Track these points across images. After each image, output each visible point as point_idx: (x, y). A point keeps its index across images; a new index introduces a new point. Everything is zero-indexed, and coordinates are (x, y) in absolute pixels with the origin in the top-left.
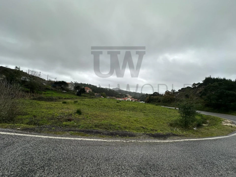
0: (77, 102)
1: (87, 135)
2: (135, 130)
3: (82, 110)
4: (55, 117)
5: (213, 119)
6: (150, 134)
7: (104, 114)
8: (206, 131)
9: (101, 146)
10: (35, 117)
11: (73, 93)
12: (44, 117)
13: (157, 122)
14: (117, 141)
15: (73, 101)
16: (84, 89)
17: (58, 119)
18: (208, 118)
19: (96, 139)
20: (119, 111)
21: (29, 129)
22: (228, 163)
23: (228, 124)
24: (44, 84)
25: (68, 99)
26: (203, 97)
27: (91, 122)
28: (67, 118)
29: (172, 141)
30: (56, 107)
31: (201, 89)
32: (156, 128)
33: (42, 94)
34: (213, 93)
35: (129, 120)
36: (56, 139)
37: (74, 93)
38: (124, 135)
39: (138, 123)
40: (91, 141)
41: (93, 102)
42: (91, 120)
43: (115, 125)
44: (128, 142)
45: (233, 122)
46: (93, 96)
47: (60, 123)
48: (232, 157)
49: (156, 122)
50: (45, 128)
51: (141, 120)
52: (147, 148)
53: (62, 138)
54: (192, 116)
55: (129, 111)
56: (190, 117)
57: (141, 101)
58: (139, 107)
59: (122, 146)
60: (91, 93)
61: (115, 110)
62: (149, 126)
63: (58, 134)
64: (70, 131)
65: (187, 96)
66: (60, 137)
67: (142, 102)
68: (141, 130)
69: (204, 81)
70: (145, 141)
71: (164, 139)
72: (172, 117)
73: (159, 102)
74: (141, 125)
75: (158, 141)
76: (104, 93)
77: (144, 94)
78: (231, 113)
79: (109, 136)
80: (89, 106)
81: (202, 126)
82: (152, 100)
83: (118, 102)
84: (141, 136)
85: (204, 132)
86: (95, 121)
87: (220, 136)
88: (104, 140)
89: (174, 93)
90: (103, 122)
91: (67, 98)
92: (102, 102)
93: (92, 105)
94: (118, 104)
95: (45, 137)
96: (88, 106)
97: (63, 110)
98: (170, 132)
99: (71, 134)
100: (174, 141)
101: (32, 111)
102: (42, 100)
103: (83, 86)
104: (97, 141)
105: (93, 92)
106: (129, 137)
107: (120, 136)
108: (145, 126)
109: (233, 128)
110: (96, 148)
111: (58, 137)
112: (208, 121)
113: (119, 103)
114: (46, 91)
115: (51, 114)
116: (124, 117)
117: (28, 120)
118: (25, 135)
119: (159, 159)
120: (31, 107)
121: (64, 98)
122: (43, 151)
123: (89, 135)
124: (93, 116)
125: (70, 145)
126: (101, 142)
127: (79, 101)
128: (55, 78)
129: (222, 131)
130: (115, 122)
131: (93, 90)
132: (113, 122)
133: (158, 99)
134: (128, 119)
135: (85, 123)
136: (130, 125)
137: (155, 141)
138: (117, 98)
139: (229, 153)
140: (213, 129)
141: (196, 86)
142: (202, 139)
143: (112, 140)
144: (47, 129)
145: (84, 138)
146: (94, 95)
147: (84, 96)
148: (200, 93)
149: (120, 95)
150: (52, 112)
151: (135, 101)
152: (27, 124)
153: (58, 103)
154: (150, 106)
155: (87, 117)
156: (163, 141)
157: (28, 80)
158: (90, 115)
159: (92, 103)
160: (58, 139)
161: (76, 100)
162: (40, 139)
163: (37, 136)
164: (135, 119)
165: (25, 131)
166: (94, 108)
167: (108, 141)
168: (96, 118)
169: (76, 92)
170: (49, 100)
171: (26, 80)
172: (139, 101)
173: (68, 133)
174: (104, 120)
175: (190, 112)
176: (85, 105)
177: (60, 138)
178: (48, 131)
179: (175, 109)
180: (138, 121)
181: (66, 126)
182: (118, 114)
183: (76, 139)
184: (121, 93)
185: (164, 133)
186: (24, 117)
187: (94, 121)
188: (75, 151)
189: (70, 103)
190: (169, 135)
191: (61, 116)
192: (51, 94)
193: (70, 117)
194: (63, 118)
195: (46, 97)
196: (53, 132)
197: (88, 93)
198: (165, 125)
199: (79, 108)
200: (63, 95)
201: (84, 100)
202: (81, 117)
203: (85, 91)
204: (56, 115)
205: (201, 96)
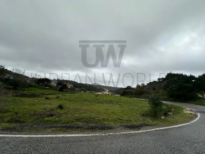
0: (59, 97)
1: (69, 131)
2: (113, 121)
3: (63, 105)
4: (37, 113)
5: (176, 108)
6: (126, 125)
7: (84, 108)
8: (172, 119)
9: (82, 142)
10: (17, 114)
12: (26, 113)
13: (131, 113)
14: (97, 134)
15: (55, 96)
16: (66, 85)
17: (40, 114)
18: (172, 107)
19: (77, 135)
20: (98, 104)
21: (9, 128)
22: (193, 148)
23: (188, 112)
24: (28, 81)
25: (50, 94)
26: (167, 89)
27: (72, 116)
28: (49, 113)
29: (145, 131)
30: (38, 103)
31: (165, 83)
32: (131, 119)
33: (25, 90)
34: (174, 85)
35: (107, 113)
36: (37, 137)
37: (56, 89)
38: (103, 128)
39: (114, 115)
40: (72, 137)
41: (74, 97)
42: (73, 114)
43: (95, 118)
44: (106, 135)
45: (192, 110)
47: (42, 120)
48: (195, 143)
50: (27, 126)
51: (117, 112)
52: (124, 140)
53: (44, 136)
54: (159, 107)
55: (107, 104)
58: (115, 100)
59: (101, 140)
60: (72, 88)
61: (95, 104)
62: (125, 116)
63: (40, 131)
64: (51, 127)
65: (154, 89)
67: (118, 95)
68: (118, 121)
69: (166, 76)
70: (122, 133)
71: (138, 130)
72: (143, 107)
73: (132, 94)
74: (118, 116)
75: (134, 132)
76: (84, 88)
77: (119, 88)
78: (189, 102)
79: (89, 131)
80: (70, 100)
81: (168, 114)
82: (126, 93)
84: (118, 128)
85: (170, 121)
87: (183, 123)
88: (85, 135)
89: (143, 86)
90: (83, 115)
92: (82, 96)
93: (73, 100)
94: (96, 97)
95: (26, 136)
97: (45, 106)
98: (143, 122)
99: (53, 131)
100: (147, 130)
101: (14, 108)
102: (25, 97)
103: (65, 82)
104: (78, 137)
105: (74, 88)
106: (107, 129)
107: (99, 129)
108: (122, 117)
110: (77, 144)
111: (39, 135)
112: (172, 110)
113: (97, 96)
114: (29, 88)
115: (33, 110)
116: (102, 110)
117: (9, 118)
118: (5, 135)
119: (135, 150)
120: (13, 104)
121: (46, 93)
122: (23, 152)
124: (74, 110)
125: (51, 143)
126: (82, 137)
127: (60, 96)
129: (185, 118)
131: (74, 86)
132: (93, 115)
133: (130, 92)
135: (66, 118)
136: (108, 117)
137: (131, 132)
138: (96, 92)
139: (192, 139)
140: (177, 117)
141: (161, 80)
142: (169, 127)
143: (92, 134)
144: (29, 127)
145: (65, 134)
146: (75, 90)
147: (66, 91)
148: (164, 86)
149: (98, 89)
150: (34, 108)
151: (112, 94)
152: (8, 122)
153: (41, 98)
154: (125, 99)
155: (69, 112)
156: (137, 132)
157: (12, 78)
158: (71, 109)
160: (40, 137)
161: (58, 96)
162: (21, 139)
163: (17, 136)
164: (112, 111)
165: (5, 131)
166: (75, 102)
167: (89, 136)
168: (77, 111)
169: (59, 88)
170: (31, 96)
171: (10, 78)
172: (115, 94)
173: (50, 130)
174: (85, 114)
175: (157, 103)
176: (67, 100)
177: (41, 136)
178: (29, 129)
179: (146, 100)
180: (114, 113)
181: (48, 121)
182: (96, 107)
183: (58, 135)
185: (137, 123)
186: (5, 114)
187: (75, 115)
188: (56, 149)
189: (53, 98)
190: (143, 125)
191: (44, 112)
192: (34, 90)
193: (52, 113)
194: (45, 113)
195: (29, 94)
196: (35, 130)
197: (69, 89)
198: (138, 115)
199: (61, 103)
200: (46, 91)
201: (66, 95)
202: (62, 112)
203: (67, 87)
204: (38, 111)
205: (165, 89)
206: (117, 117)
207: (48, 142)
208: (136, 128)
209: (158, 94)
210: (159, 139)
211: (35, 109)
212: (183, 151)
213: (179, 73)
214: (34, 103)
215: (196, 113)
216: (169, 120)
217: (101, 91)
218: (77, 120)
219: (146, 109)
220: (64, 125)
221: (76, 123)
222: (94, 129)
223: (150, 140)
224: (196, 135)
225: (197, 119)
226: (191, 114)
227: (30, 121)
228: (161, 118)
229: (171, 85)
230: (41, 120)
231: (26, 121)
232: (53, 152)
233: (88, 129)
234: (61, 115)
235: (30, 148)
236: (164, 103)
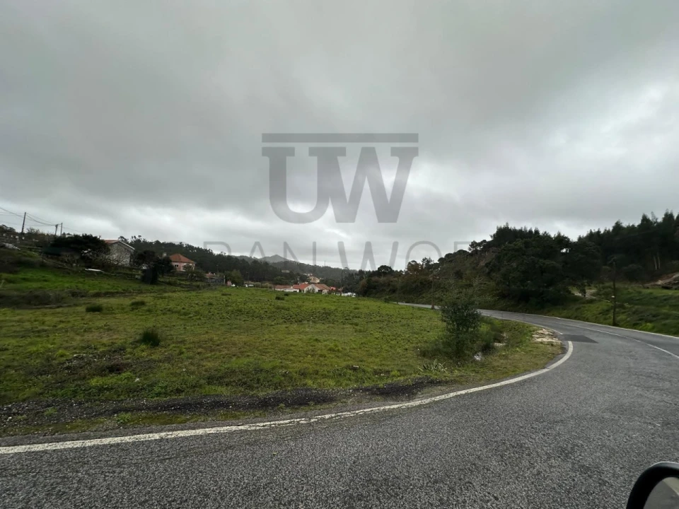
0: (143, 303)
1: (183, 417)
2: (332, 377)
3: (160, 330)
4: (55, 362)
5: (515, 328)
6: (373, 388)
7: (236, 339)
8: (502, 361)
9: (230, 451)
11: (127, 274)
12: (9, 367)
13: (389, 349)
14: (282, 422)
15: (127, 302)
16: (167, 262)
17: (68, 368)
18: (505, 326)
19: (214, 429)
20: (284, 326)
23: (545, 340)
24: (11, 246)
25: (108, 294)
26: (493, 274)
28: (104, 362)
29: (427, 401)
30: (61, 326)
31: (490, 256)
32: (388, 366)
34: (514, 265)
35: (313, 351)
36: (61, 450)
37: (131, 275)
38: (302, 401)
39: (338, 357)
40: (196, 437)
41: (201, 303)
42: (195, 361)
43: (274, 368)
44: (312, 420)
45: (554, 333)
46: (201, 281)
47: (78, 386)
48: (556, 422)
49: (387, 348)
50: (14, 414)
51: (348, 348)
52: (366, 432)
53: (88, 443)
54: (471, 327)
55: (314, 322)
56: (468, 329)
57: (346, 291)
58: (339, 309)
59: (296, 439)
60: (193, 273)
61: (273, 323)
62: (370, 360)
63: (71, 429)
64: (115, 411)
65: (459, 275)
66: (78, 439)
67: (349, 294)
68: (348, 376)
69: (494, 235)
70: (360, 412)
71: (409, 399)
72: (425, 330)
73: (394, 291)
74: (349, 360)
75: (396, 406)
76: (235, 273)
77: (354, 271)
78: (547, 311)
79: (254, 412)
81: (493, 348)
82: (375, 288)
83: (281, 296)
84: (348, 396)
85: (498, 366)
86: (209, 361)
87: (530, 372)
88: (241, 427)
89: (428, 266)
90: (235, 363)
91: (103, 291)
92: (230, 300)
93: (197, 313)
94: (279, 303)
95: (16, 451)
96: (182, 317)
97: (88, 336)
98: (423, 375)
99: (124, 423)
100: (433, 399)
103: (165, 251)
104: (216, 435)
105: (201, 270)
106: (316, 404)
107: (288, 405)
108: (360, 363)
109: (555, 349)
110: (215, 460)
111: (68, 443)
112: (505, 335)
113: (283, 299)
114: (15, 272)
115: (38, 354)
116: (299, 343)
119: (398, 460)
121: (92, 292)
123: (188, 417)
124: (200, 347)
125: (119, 465)
126: (232, 433)
127: (148, 298)
128: (57, 226)
129: (535, 357)
130: (271, 359)
131: (200, 264)
132: (268, 362)
133: (389, 285)
134: (311, 348)
135: (172, 374)
136: (316, 364)
137: (387, 407)
138: (278, 286)
139: (551, 412)
140: (517, 356)
141: (478, 248)
143: (265, 424)
144: (25, 416)
145: (169, 430)
146: (202, 279)
147: (170, 284)
148: (487, 265)
149: (285, 275)
150: (40, 346)
151: (330, 292)
153: (71, 310)
154: (370, 305)
155: (181, 353)
156: (406, 405)
158: (191, 345)
159: (197, 304)
160: (71, 450)
161: (138, 299)
164: (332, 345)
166: (203, 320)
167: (253, 428)
168: (211, 351)
169: (140, 272)
170: (28, 303)
172: (340, 292)
173: (109, 423)
174: (239, 357)
175: (466, 316)
176: (173, 312)
177: (78, 444)
178: (27, 423)
180: (338, 350)
181: (101, 389)
182: (279, 336)
183: (143, 437)
184: (288, 271)
185: (407, 379)
187: (204, 363)
188: (138, 483)
189: (118, 309)
190: (422, 383)
191: (82, 358)
192: (38, 280)
193: (118, 359)
194: (89, 363)
195: (15, 293)
196: (49, 426)
197: (182, 274)
198: (409, 354)
199: (150, 323)
200: (90, 281)
201: (169, 297)
202: (157, 354)
203: (172, 267)
204: (62, 356)
205: (489, 273)
206: (344, 364)
207: (107, 461)
208: (403, 393)
209: (470, 291)
210: (466, 421)
211: (49, 350)
212: (528, 448)
213: (528, 229)
214: (40, 328)
215: (565, 343)
216: (496, 364)
217: (296, 283)
218: (210, 380)
219: (433, 335)
220: (165, 402)
221: (210, 389)
222: (273, 406)
223: (442, 425)
224: (561, 401)
225: (566, 357)
226: (552, 345)
227: (27, 393)
228: (475, 361)
229: (505, 263)
230: (72, 387)
231: (10, 394)
232: (126, 494)
233: (252, 408)
234: (153, 365)
235: (33, 489)
236: (483, 317)
